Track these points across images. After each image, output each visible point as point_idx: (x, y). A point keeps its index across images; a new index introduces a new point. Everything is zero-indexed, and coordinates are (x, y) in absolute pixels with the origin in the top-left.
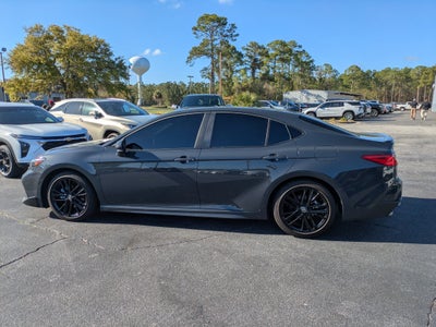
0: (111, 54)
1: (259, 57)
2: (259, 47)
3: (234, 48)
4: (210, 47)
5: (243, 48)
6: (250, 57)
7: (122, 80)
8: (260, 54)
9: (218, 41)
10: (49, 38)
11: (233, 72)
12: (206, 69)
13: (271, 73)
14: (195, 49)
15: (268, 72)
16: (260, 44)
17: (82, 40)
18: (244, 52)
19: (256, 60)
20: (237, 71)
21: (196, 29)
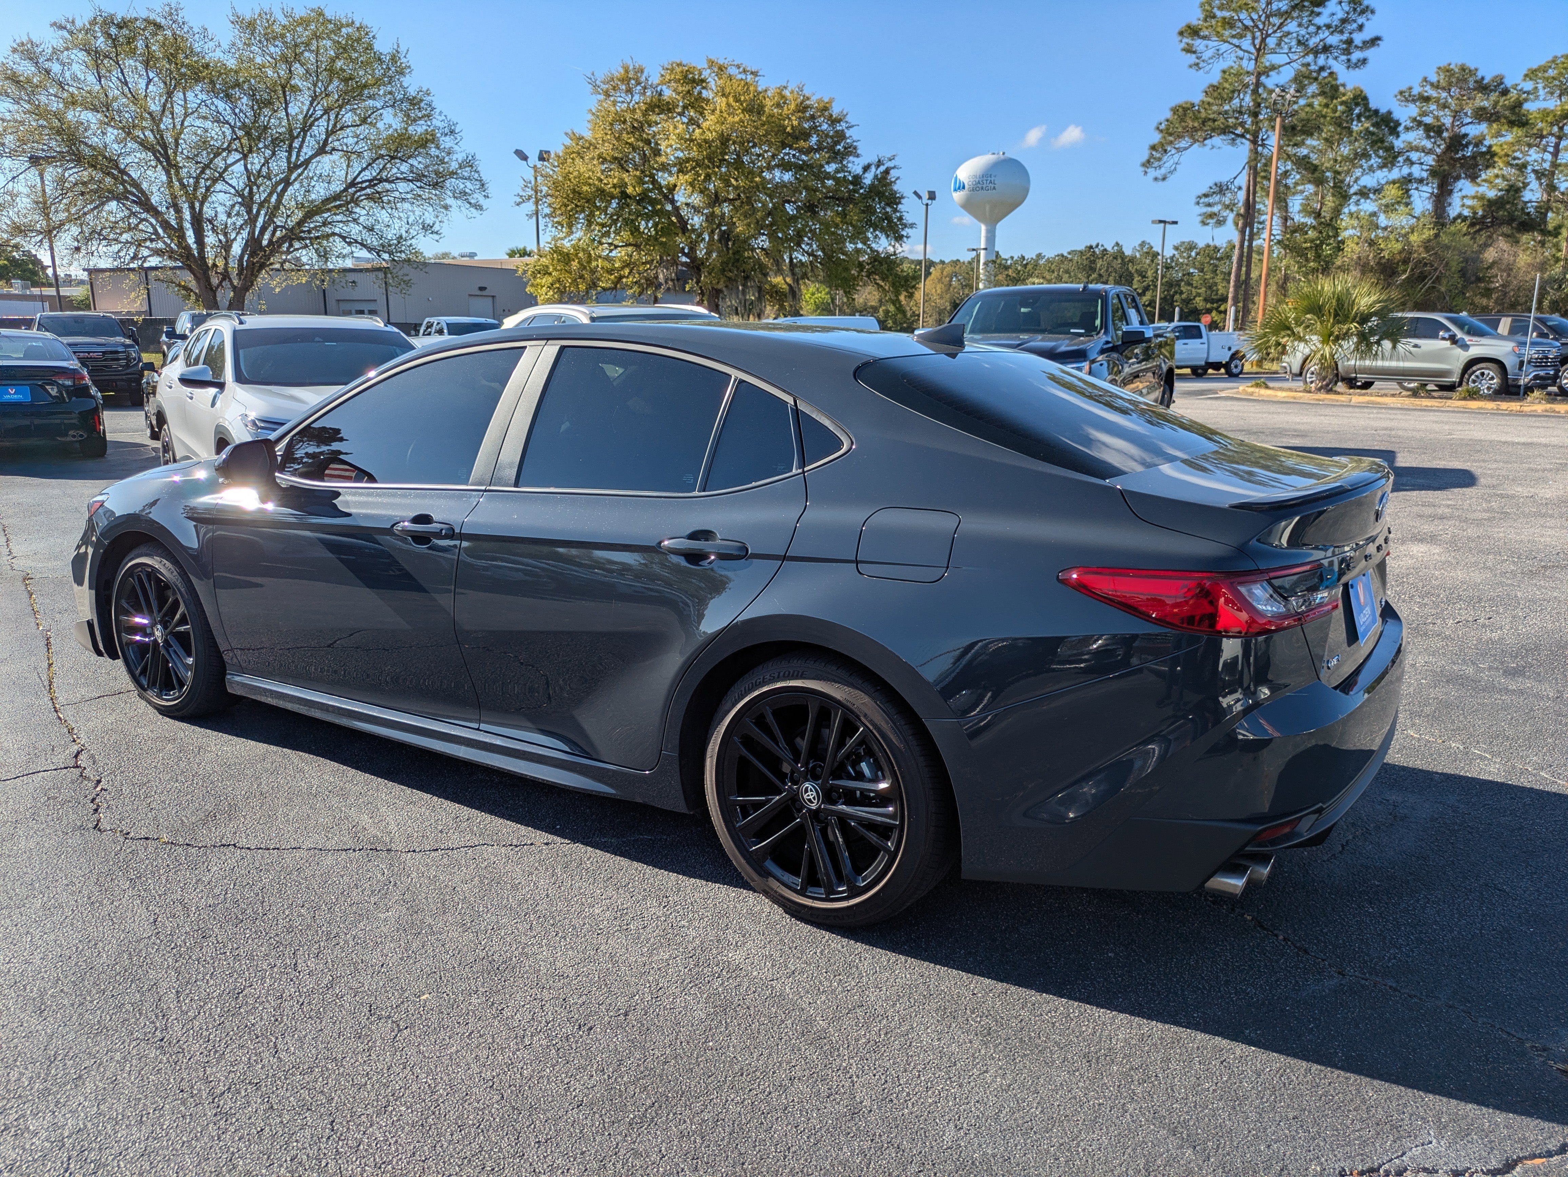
0: (851, 151)
1: (1474, 130)
2: (1483, 88)
3: (1360, 99)
4: (1248, 100)
5: (1406, 97)
6: (1434, 131)
7: (883, 244)
8: (1481, 115)
9: (1286, 75)
10: (660, 106)
11: (1343, 196)
12: (1221, 189)
13: (1534, 194)
14: (1183, 112)
15: (1514, 191)
16: (1487, 74)
17: (755, 108)
18: (1404, 113)
19: (1457, 142)
20: (1364, 193)
21: (1193, 32)
